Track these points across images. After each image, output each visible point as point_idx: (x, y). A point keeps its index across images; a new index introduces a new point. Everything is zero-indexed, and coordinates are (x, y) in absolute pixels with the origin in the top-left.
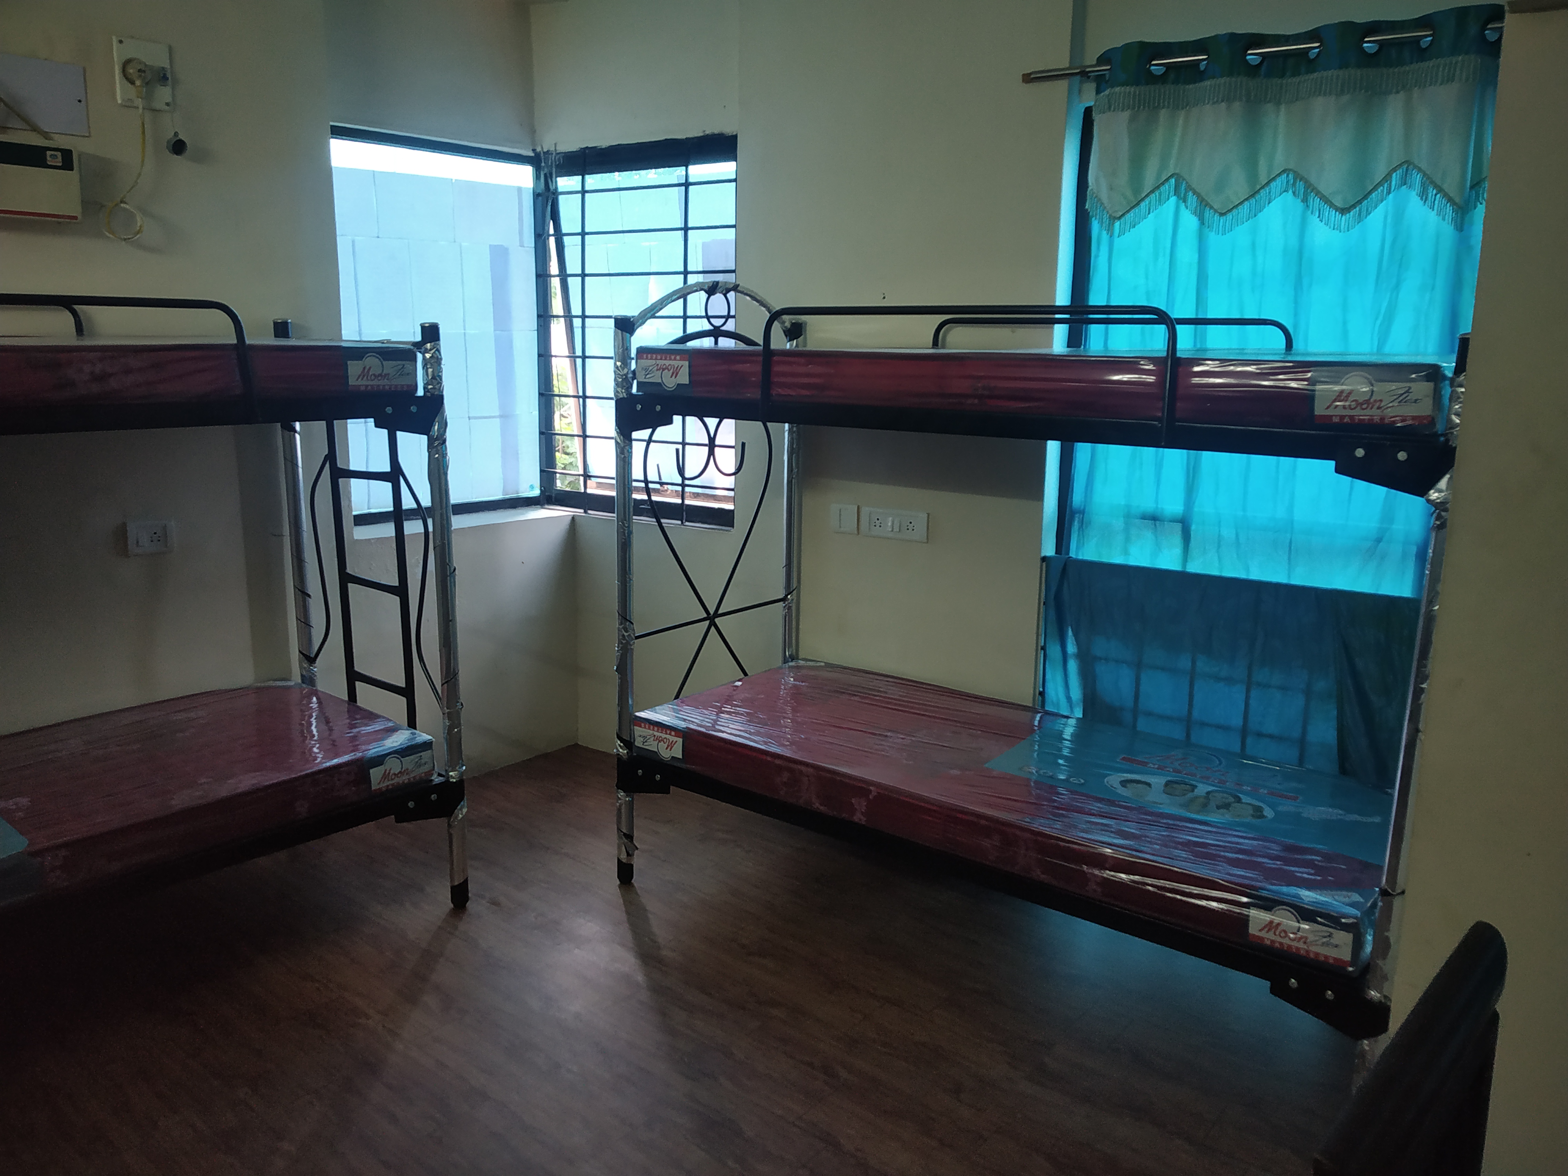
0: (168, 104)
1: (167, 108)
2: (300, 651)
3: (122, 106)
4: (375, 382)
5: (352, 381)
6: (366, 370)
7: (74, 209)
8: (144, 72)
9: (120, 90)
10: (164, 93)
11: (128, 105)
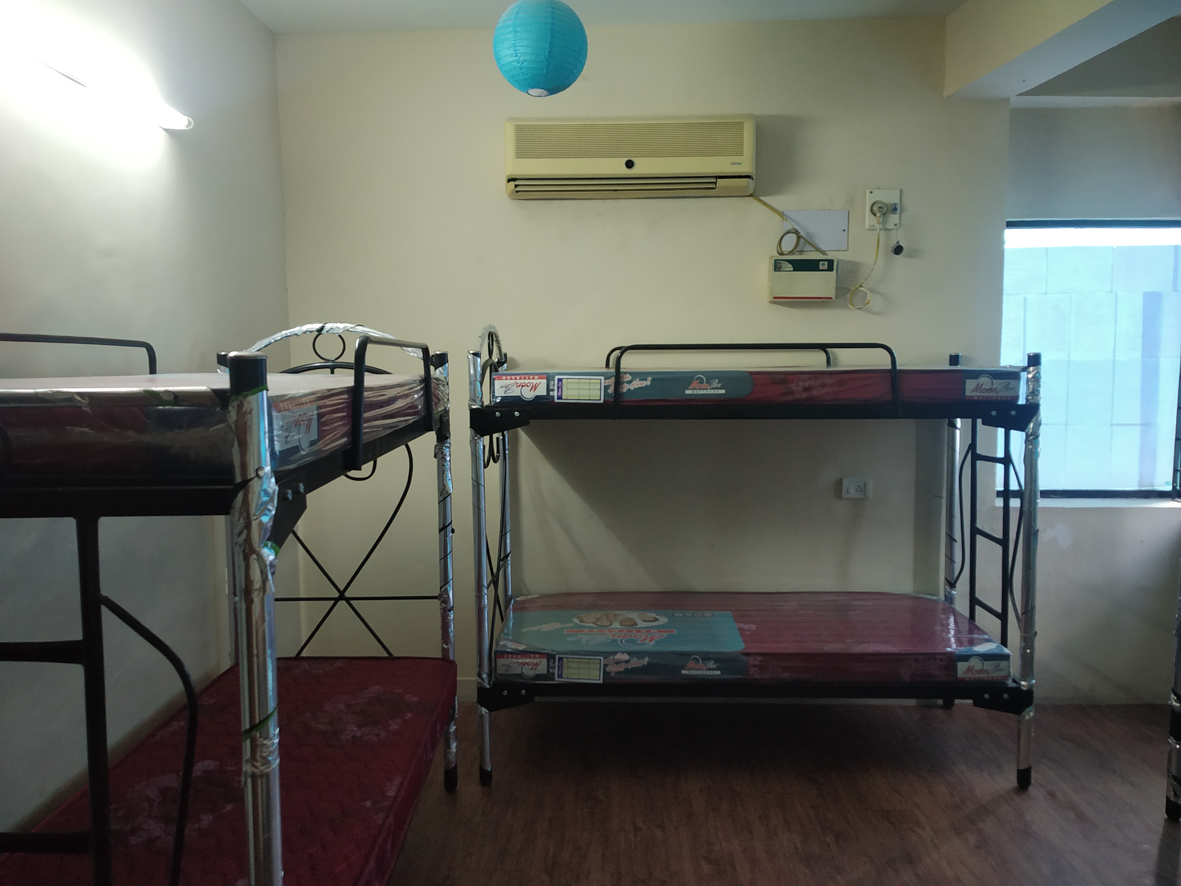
0: (896, 225)
1: (896, 227)
2: (946, 579)
3: (869, 230)
4: (986, 394)
5: (968, 393)
6: (980, 386)
7: (832, 293)
8: (882, 208)
9: (869, 220)
10: (894, 219)
11: (872, 229)
